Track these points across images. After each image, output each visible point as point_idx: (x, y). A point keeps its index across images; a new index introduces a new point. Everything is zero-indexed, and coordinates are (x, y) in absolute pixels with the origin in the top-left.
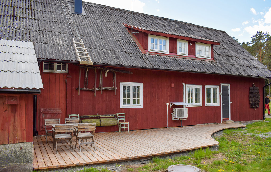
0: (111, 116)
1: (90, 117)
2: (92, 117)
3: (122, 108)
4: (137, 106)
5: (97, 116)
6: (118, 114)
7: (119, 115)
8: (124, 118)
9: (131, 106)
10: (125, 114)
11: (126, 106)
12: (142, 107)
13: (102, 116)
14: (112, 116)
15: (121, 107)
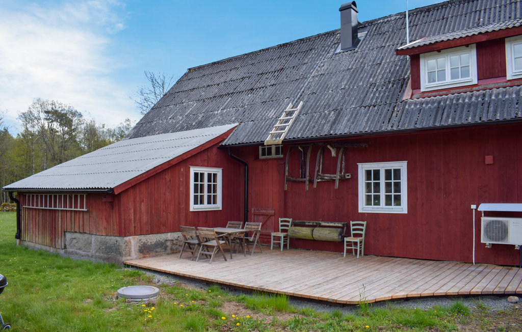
0: (337, 224)
1: (307, 224)
2: (309, 224)
3: (364, 212)
4: (394, 210)
5: (316, 223)
6: (352, 223)
7: (354, 225)
8: (362, 230)
9: (382, 208)
10: (365, 223)
11: (372, 209)
12: (405, 211)
13: (323, 224)
14: (340, 225)
15: (360, 211)
